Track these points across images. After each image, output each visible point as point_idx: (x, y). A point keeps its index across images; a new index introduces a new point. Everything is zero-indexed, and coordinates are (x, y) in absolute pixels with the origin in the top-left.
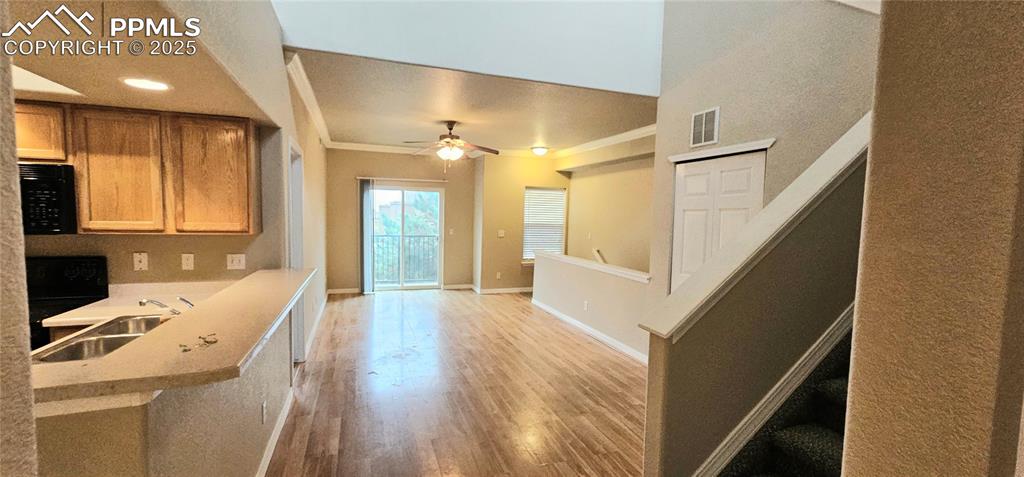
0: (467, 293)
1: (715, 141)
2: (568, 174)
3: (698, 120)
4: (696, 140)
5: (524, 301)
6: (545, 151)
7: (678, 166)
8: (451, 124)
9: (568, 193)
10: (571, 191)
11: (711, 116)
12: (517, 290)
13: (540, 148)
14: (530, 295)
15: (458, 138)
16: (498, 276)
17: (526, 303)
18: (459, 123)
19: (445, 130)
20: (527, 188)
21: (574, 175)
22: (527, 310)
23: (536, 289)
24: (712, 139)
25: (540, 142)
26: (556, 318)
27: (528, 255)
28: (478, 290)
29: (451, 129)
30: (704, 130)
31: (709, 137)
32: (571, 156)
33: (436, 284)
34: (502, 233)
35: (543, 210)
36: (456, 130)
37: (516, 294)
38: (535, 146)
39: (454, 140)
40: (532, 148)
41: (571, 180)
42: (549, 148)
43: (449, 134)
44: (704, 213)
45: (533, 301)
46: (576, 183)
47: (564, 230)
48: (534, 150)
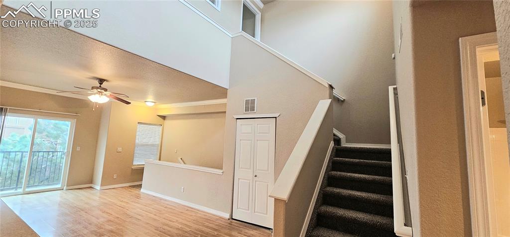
0: (89, 190)
1: (255, 111)
2: (164, 117)
3: (247, 102)
5: (135, 191)
6: (153, 104)
7: (238, 120)
8: (101, 81)
9: (163, 128)
10: (165, 126)
11: (253, 101)
12: (128, 185)
13: (150, 102)
14: (140, 186)
15: (106, 90)
16: (115, 176)
17: (137, 192)
18: (107, 81)
19: (97, 84)
20: (138, 123)
21: (167, 118)
22: (138, 197)
23: (144, 183)
25: (150, 98)
26: (161, 199)
27: (137, 162)
28: (98, 187)
29: (101, 84)
30: (250, 106)
31: (253, 109)
32: (167, 108)
33: (59, 186)
34: (120, 149)
35: (147, 136)
36: (104, 85)
37: (127, 187)
38: (147, 100)
39: (103, 91)
40: (145, 101)
41: (165, 121)
42: (155, 103)
43: (100, 86)
44: (250, 141)
45: (142, 190)
46: (167, 123)
47: (159, 148)
48: (146, 103)
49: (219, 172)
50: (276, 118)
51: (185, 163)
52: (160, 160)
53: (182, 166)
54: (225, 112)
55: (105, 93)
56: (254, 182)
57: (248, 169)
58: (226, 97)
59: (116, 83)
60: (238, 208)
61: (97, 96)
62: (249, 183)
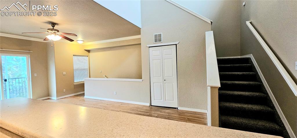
2: (89, 51)
3: (156, 36)
4: (156, 41)
6: (83, 42)
7: (150, 48)
8: (54, 24)
10: (90, 57)
11: (160, 35)
13: (80, 40)
14: (83, 95)
15: (58, 31)
16: (64, 90)
17: (82, 98)
19: (51, 26)
20: (73, 55)
21: (91, 52)
22: (84, 100)
23: (85, 92)
24: (161, 41)
25: (80, 38)
26: (101, 100)
27: (77, 81)
29: (53, 27)
30: (158, 38)
31: (160, 40)
32: (91, 45)
34: (64, 73)
35: (80, 63)
36: (56, 27)
38: (78, 40)
39: (56, 32)
40: (77, 40)
41: (90, 53)
42: (84, 41)
43: (53, 28)
44: (160, 60)
45: (85, 97)
46: (91, 54)
47: (89, 70)
48: (78, 41)
49: (140, 80)
50: (176, 45)
51: (107, 78)
52: (90, 77)
53: (106, 79)
54: (140, 44)
55: (58, 33)
56: (164, 83)
57: (159, 76)
58: (140, 34)
59: (64, 26)
60: (154, 99)
61: (53, 35)
62: (161, 84)
